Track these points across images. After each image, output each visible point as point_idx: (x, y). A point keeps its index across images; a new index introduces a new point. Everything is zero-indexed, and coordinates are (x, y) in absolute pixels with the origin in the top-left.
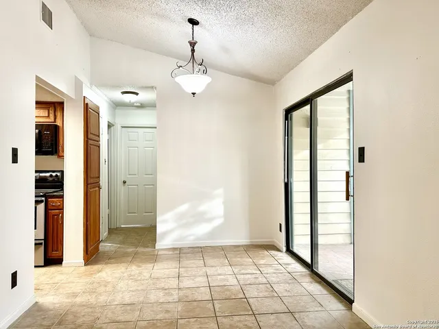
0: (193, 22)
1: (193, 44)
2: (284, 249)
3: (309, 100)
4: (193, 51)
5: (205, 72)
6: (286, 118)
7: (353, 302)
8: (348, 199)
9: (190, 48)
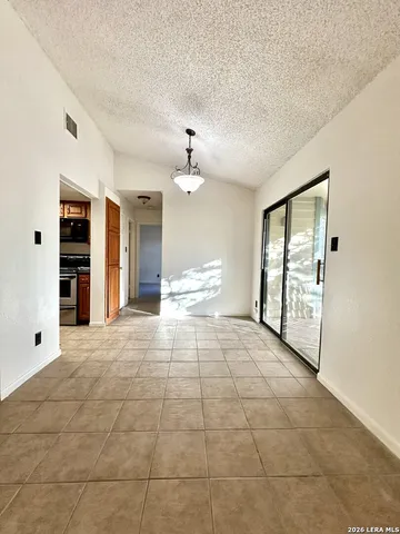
0: (190, 132)
1: (189, 151)
2: (258, 320)
3: (285, 201)
4: (189, 157)
5: (198, 173)
6: (265, 217)
7: (318, 371)
8: (318, 283)
9: (187, 155)
